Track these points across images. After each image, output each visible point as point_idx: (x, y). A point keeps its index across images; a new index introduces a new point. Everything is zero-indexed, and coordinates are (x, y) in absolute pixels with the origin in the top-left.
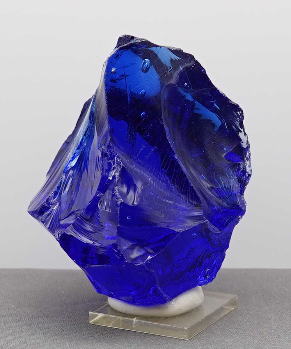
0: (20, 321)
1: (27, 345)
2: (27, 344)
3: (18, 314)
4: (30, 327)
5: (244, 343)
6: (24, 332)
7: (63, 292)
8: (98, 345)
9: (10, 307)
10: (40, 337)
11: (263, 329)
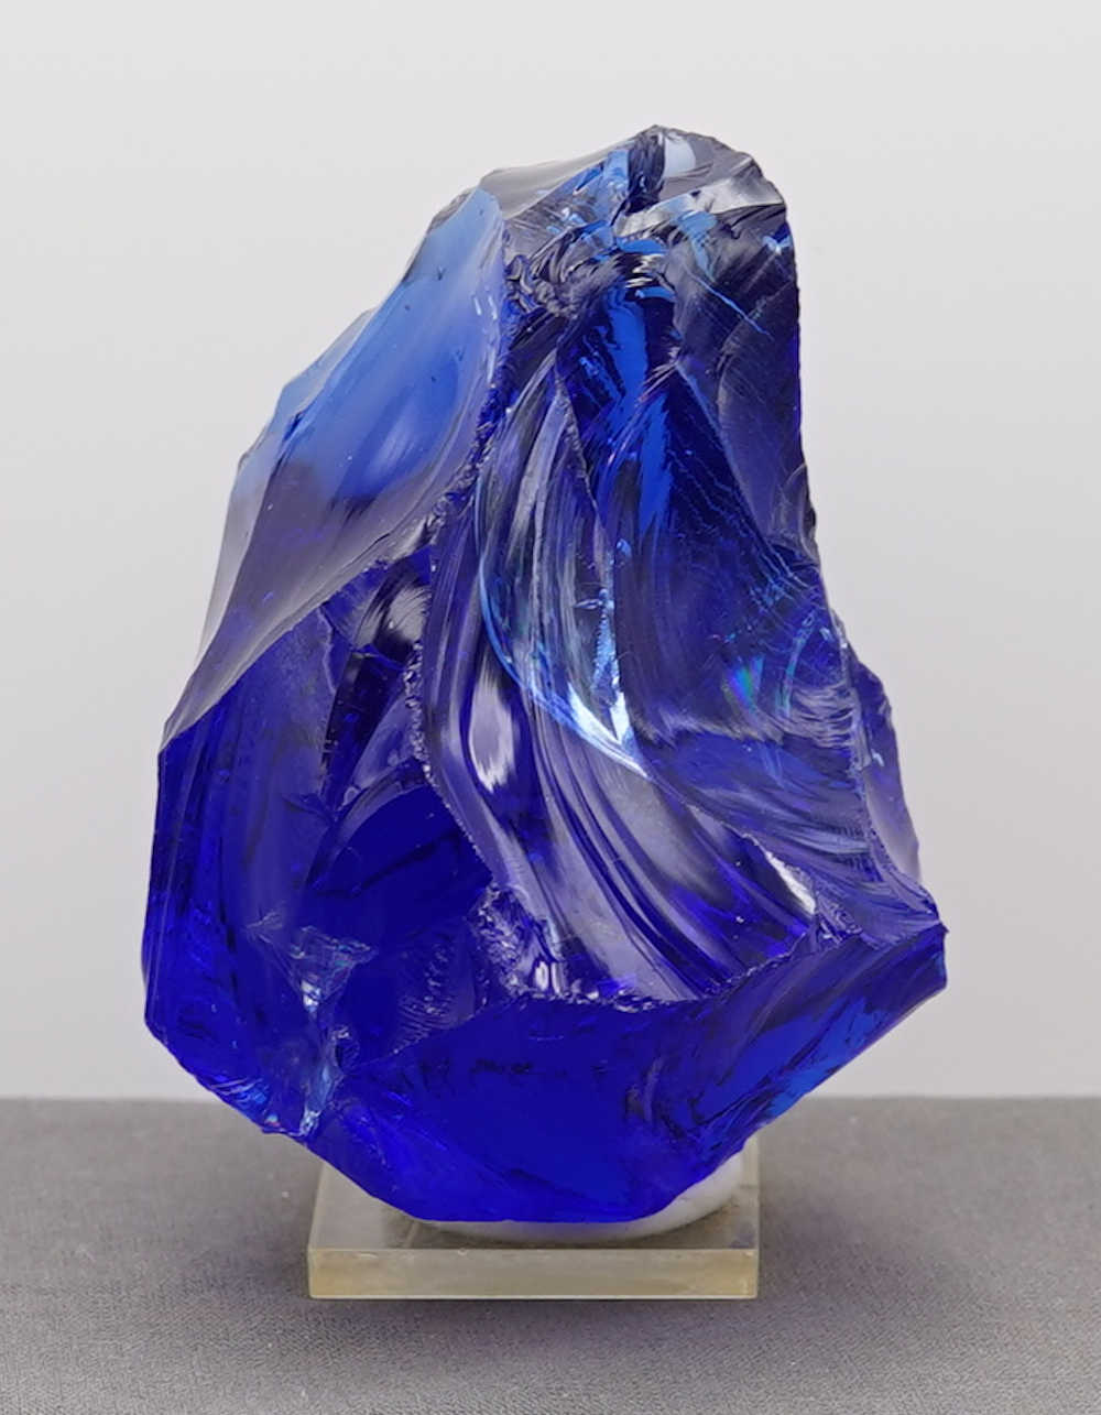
0: (113, 1311)
1: (142, 1401)
2: (141, 1398)
3: (105, 1283)
4: (153, 1334)
5: (1014, 1382)
6: (129, 1355)
7: (285, 1194)
8: (426, 1389)
9: (73, 1253)
10: (193, 1373)
11: (1089, 1330)
